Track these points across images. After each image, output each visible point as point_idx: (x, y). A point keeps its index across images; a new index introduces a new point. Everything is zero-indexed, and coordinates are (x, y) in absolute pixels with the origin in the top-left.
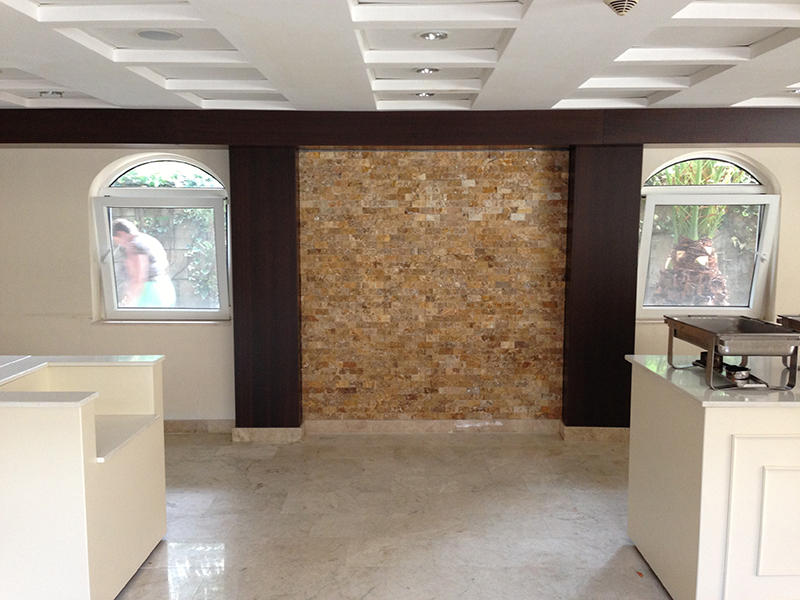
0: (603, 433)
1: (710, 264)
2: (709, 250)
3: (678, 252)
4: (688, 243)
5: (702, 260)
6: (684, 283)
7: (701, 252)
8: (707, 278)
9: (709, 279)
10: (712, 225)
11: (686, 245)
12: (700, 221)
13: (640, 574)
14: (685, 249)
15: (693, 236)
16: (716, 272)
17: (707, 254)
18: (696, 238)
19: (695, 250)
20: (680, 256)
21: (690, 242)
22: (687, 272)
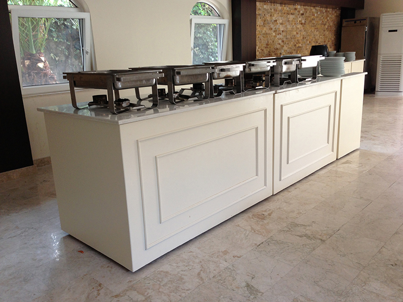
0: (15, 174)
1: (45, 67)
2: (43, 59)
3: (25, 61)
4: (30, 55)
5: (41, 65)
6: (33, 79)
7: (39, 60)
8: (46, 75)
9: (47, 76)
10: (42, 45)
11: (29, 57)
12: (34, 42)
13: (82, 252)
14: (28, 59)
15: (33, 51)
16: (50, 72)
17: (42, 61)
18: (34, 52)
19: (35, 59)
20: (27, 63)
21: (32, 55)
22: (34, 73)
